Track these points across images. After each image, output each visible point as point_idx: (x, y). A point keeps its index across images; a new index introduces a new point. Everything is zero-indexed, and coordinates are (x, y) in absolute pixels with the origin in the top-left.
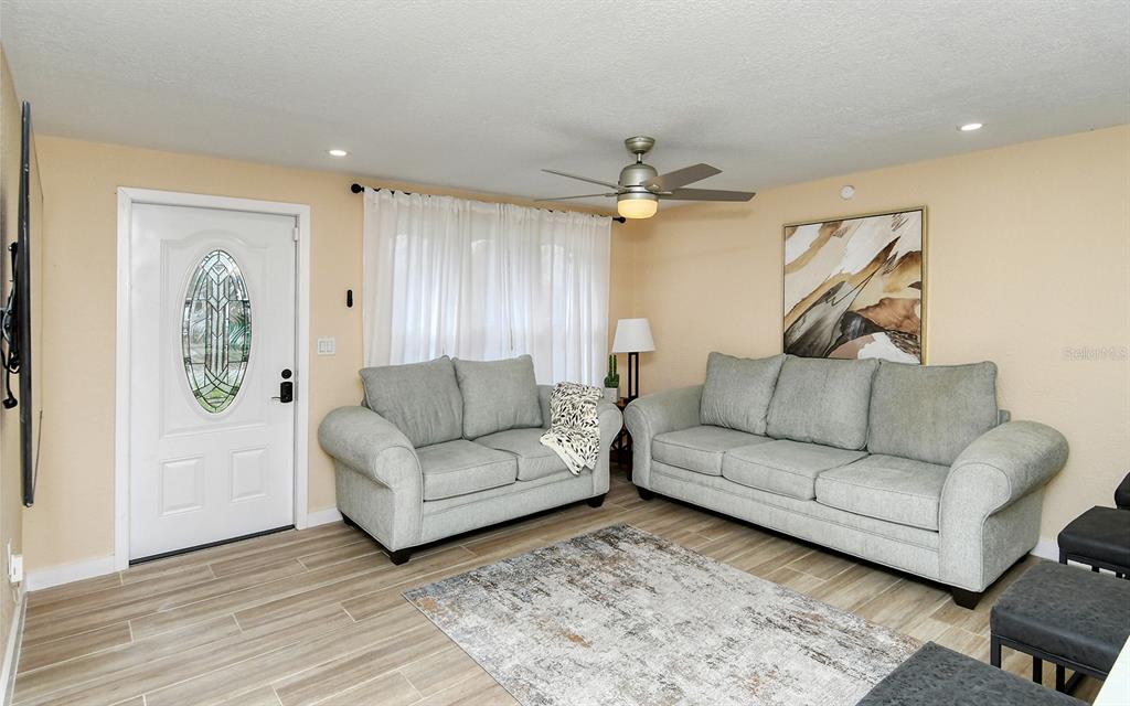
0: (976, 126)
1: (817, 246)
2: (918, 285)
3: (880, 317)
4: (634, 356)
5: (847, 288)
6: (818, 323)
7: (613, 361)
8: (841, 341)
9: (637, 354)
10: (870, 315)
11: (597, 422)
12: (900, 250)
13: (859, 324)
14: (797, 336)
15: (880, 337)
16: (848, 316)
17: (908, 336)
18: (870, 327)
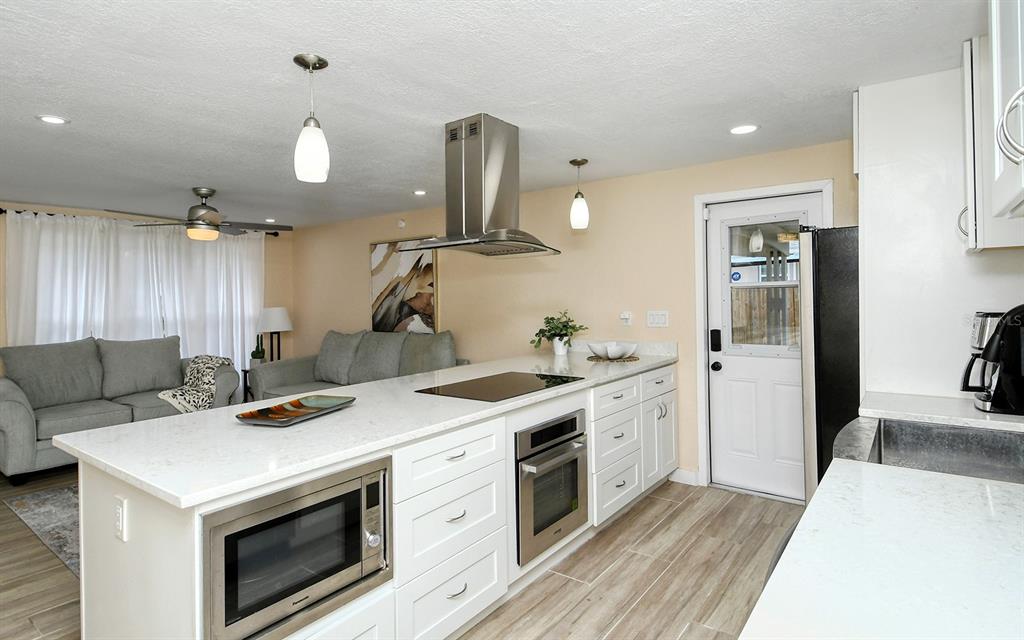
0: (423, 193)
1: (387, 257)
2: (431, 285)
3: (417, 304)
4: (275, 337)
5: (401, 286)
6: (389, 309)
7: (260, 339)
8: (400, 321)
9: (278, 333)
10: (412, 304)
11: (213, 382)
12: (424, 263)
13: (407, 309)
14: (379, 317)
15: (416, 317)
16: (402, 304)
17: (429, 318)
18: (413, 312)
